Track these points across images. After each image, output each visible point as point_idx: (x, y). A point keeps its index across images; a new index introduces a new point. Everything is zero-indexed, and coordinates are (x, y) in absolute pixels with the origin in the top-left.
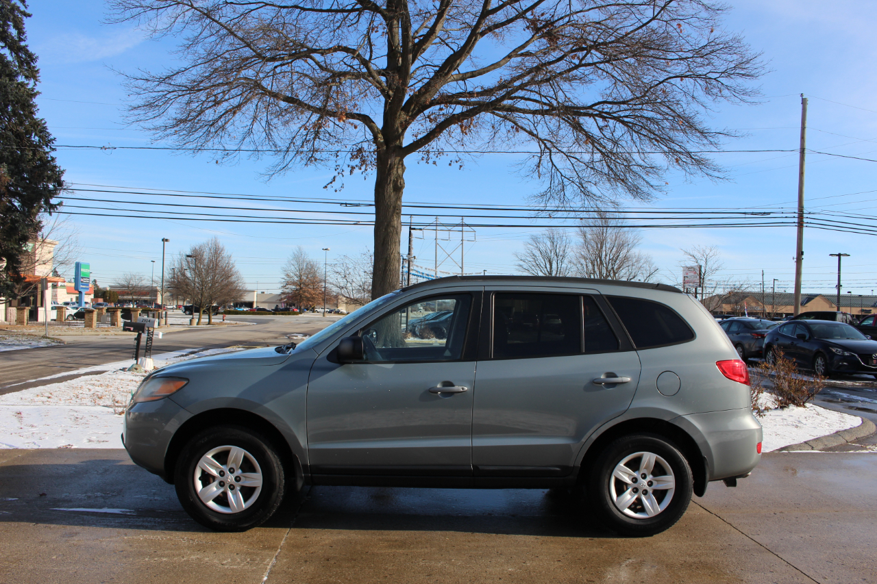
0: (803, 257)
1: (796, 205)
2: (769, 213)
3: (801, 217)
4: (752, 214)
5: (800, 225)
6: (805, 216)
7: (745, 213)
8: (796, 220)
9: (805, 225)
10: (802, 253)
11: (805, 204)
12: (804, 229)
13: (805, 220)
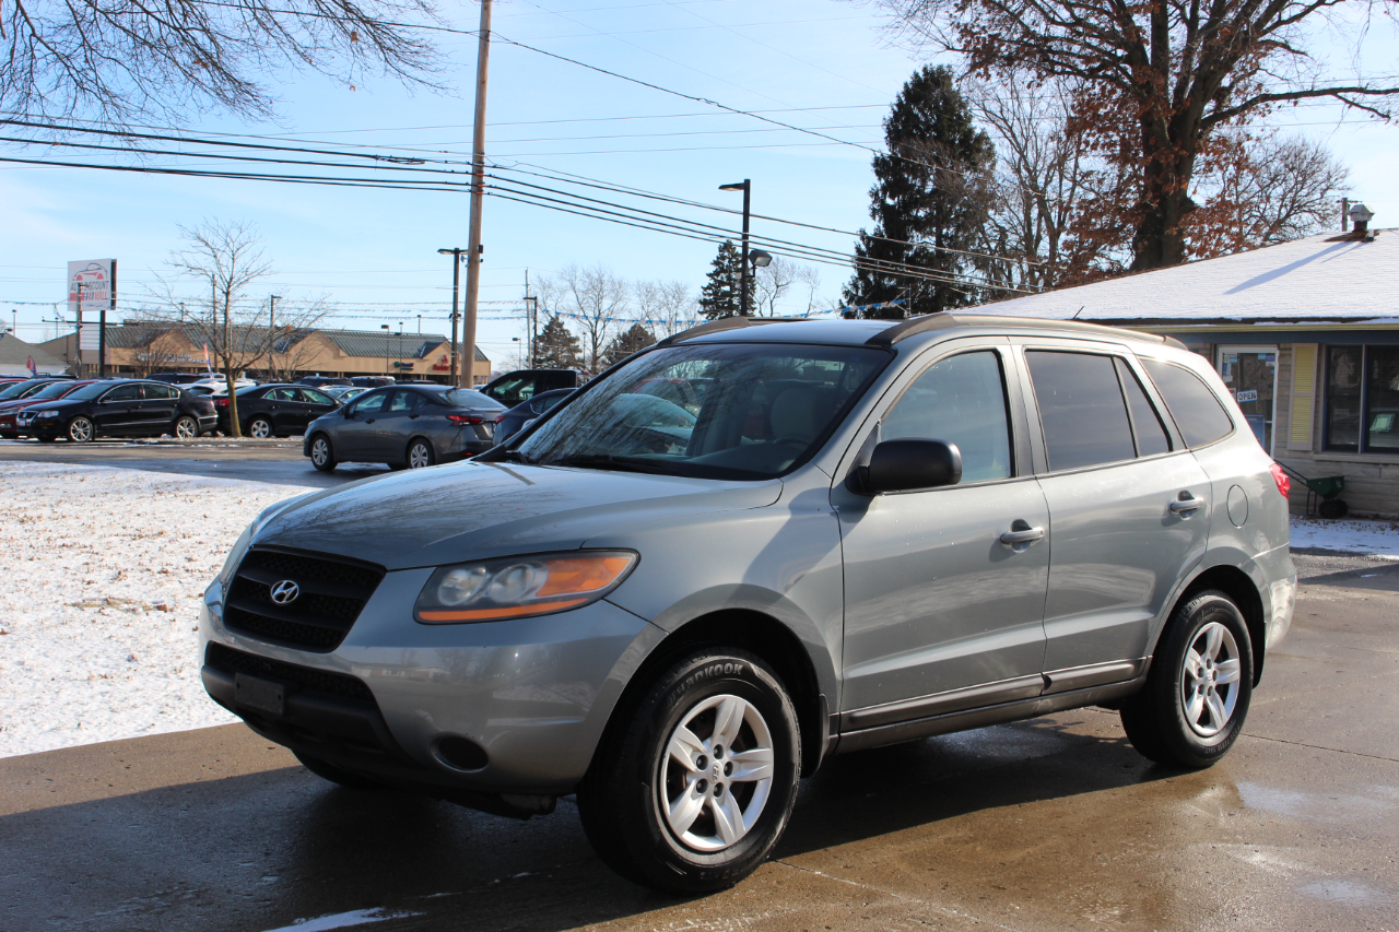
0: (481, 256)
1: (470, 148)
2: (422, 161)
3: (478, 172)
4: (391, 159)
5: (477, 189)
6: (486, 171)
7: (376, 157)
8: (469, 179)
9: (485, 190)
10: (481, 249)
11: (487, 148)
12: (485, 198)
13: (486, 180)
